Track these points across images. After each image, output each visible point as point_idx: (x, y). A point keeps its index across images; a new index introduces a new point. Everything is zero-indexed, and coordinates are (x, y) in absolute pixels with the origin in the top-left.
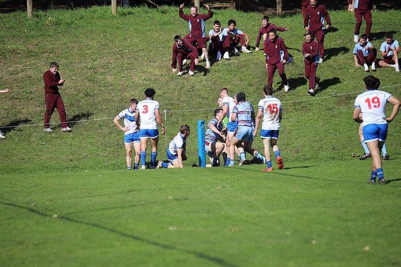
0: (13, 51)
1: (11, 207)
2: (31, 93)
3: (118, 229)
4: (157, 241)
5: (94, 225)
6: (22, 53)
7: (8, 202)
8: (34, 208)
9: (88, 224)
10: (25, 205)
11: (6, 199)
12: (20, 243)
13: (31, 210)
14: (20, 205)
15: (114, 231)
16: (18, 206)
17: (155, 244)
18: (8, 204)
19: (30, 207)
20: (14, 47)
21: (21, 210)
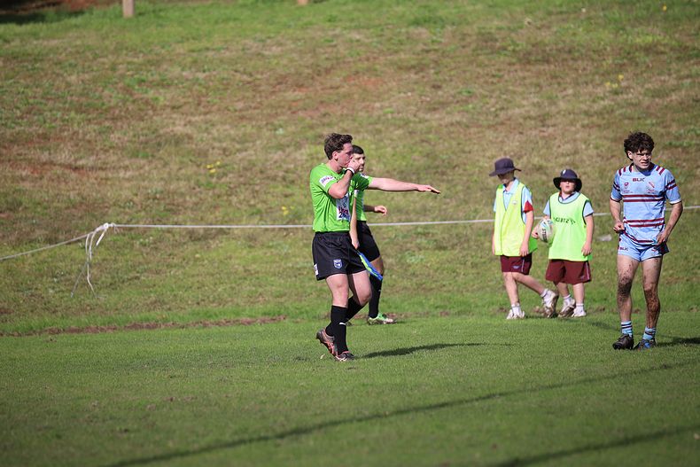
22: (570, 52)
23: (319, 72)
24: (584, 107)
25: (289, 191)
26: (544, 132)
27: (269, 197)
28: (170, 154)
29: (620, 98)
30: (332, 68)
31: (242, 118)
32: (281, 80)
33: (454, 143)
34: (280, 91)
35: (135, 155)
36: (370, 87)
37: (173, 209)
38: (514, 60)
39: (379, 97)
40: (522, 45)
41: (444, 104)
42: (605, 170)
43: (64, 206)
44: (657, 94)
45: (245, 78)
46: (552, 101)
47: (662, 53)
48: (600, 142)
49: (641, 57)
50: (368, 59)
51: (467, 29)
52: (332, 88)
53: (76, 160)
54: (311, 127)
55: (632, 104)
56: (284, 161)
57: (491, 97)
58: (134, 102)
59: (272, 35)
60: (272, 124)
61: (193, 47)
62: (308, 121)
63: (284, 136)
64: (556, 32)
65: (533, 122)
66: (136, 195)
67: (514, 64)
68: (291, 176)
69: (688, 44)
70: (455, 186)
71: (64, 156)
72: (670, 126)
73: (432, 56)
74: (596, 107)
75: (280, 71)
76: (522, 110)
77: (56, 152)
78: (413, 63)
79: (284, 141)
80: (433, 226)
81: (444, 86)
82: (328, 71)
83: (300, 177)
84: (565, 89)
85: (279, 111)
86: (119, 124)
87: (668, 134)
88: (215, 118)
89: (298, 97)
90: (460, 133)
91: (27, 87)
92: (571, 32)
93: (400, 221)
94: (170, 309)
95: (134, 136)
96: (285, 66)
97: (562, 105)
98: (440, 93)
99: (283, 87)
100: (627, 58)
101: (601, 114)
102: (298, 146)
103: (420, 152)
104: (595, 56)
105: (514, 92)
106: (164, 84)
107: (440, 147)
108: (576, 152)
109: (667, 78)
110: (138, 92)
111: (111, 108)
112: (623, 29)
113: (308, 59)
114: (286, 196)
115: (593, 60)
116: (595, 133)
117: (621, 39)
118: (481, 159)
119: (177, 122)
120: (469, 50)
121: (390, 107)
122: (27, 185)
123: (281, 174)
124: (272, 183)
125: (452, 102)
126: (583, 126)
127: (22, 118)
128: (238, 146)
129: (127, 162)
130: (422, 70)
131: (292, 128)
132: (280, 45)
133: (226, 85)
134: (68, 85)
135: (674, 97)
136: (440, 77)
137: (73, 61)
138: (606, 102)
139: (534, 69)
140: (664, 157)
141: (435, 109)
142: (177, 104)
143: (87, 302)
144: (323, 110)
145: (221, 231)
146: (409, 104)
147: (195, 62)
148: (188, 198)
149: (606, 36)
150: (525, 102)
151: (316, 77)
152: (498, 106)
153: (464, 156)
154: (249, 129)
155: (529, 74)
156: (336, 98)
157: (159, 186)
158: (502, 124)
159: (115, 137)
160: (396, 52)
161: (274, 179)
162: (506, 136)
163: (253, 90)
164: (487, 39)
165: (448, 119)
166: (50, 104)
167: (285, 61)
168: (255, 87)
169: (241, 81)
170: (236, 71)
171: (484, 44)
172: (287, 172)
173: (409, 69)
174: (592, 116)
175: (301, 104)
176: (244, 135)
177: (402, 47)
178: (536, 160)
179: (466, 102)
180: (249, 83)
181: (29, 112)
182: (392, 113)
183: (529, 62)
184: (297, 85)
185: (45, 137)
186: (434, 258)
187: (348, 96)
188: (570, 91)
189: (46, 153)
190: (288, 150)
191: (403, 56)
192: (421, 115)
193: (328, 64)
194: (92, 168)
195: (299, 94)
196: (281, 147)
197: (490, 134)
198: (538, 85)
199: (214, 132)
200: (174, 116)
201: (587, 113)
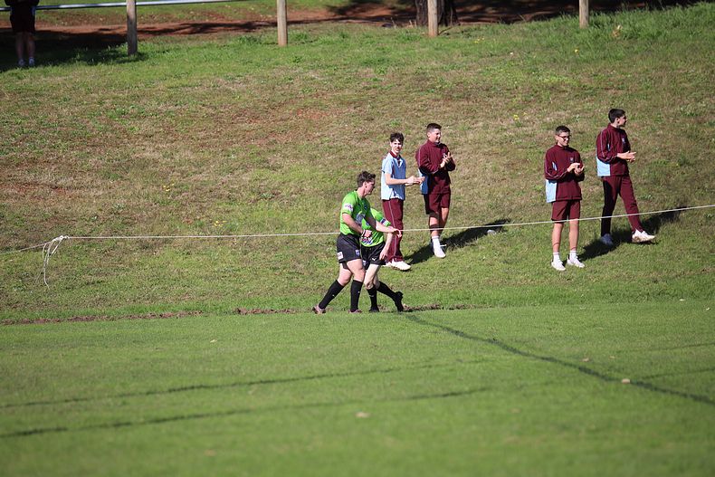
0: (553, 88)
1: (549, 363)
5: (696, 398)
6: (569, 90)
7: (543, 355)
8: (587, 367)
9: (685, 395)
10: (572, 361)
11: (540, 350)
13: (583, 369)
14: (563, 359)
16: (560, 362)
18: (543, 358)
19: (581, 364)
20: (555, 79)
21: (566, 370)
22: (487, 90)
23: (274, 106)
24: (489, 137)
25: (230, 207)
27: (213, 213)
28: (136, 176)
29: (519, 131)
30: (286, 103)
31: (202, 145)
32: (241, 112)
33: (375, 168)
34: (238, 122)
35: (107, 176)
36: (315, 119)
37: (129, 223)
38: (439, 97)
39: (320, 129)
40: (449, 82)
41: (373, 135)
42: (494, 190)
43: (38, 219)
44: (551, 127)
45: (211, 111)
46: (464, 132)
47: (564, 91)
49: (546, 95)
50: (317, 95)
52: (282, 120)
53: (56, 181)
55: (528, 135)
56: (231, 182)
57: (414, 128)
58: (112, 131)
59: (241, 74)
60: (226, 150)
61: (171, 84)
62: (258, 149)
63: (235, 161)
64: (480, 72)
66: (101, 210)
67: (438, 100)
68: (234, 195)
69: (588, 84)
71: (46, 178)
73: (371, 93)
74: (498, 138)
77: (40, 174)
78: (354, 98)
79: (234, 165)
81: (376, 118)
82: (280, 105)
83: (243, 196)
84: (477, 122)
86: (98, 150)
88: (180, 145)
89: (253, 128)
91: (25, 118)
94: (110, 305)
95: (109, 160)
96: (245, 100)
97: (471, 135)
98: (372, 125)
99: (241, 119)
100: (534, 96)
101: (501, 143)
102: (246, 169)
103: (346, 175)
104: (508, 94)
106: (140, 116)
110: (117, 123)
111: (93, 136)
112: (537, 71)
113: (267, 95)
114: (227, 212)
116: (494, 159)
117: (531, 79)
119: (147, 148)
120: (403, 88)
121: (329, 136)
122: (10, 202)
123: (226, 193)
124: (219, 201)
125: (380, 132)
126: (484, 154)
127: (16, 145)
128: (194, 169)
129: (99, 183)
130: (361, 105)
131: (242, 155)
132: (246, 82)
133: (192, 117)
134: (60, 116)
136: (375, 111)
137: (68, 96)
138: (509, 133)
139: (455, 104)
141: (365, 138)
142: (150, 133)
143: (44, 299)
144: (271, 139)
145: (166, 241)
146: (344, 134)
147: (170, 97)
148: (144, 213)
149: (521, 76)
151: (270, 110)
152: (417, 136)
154: (207, 156)
155: (449, 108)
156: (283, 128)
157: (121, 202)
159: (92, 161)
160: (342, 89)
161: (220, 197)
163: (215, 122)
164: (421, 77)
165: (374, 146)
166: (42, 133)
167: (246, 96)
168: (217, 119)
170: (204, 105)
171: (416, 83)
172: (232, 191)
173: (349, 104)
174: (493, 145)
175: (253, 133)
177: (348, 85)
180: (213, 115)
181: (23, 140)
182: (328, 141)
183: (451, 98)
184: (253, 117)
185: (34, 161)
187: (296, 127)
188: (481, 124)
189: (32, 175)
190: (236, 173)
191: (347, 92)
192: (353, 143)
193: (282, 100)
194: (69, 188)
195: (254, 125)
196: (231, 171)
198: (455, 118)
199: (177, 157)
200: (145, 143)
201: (490, 143)
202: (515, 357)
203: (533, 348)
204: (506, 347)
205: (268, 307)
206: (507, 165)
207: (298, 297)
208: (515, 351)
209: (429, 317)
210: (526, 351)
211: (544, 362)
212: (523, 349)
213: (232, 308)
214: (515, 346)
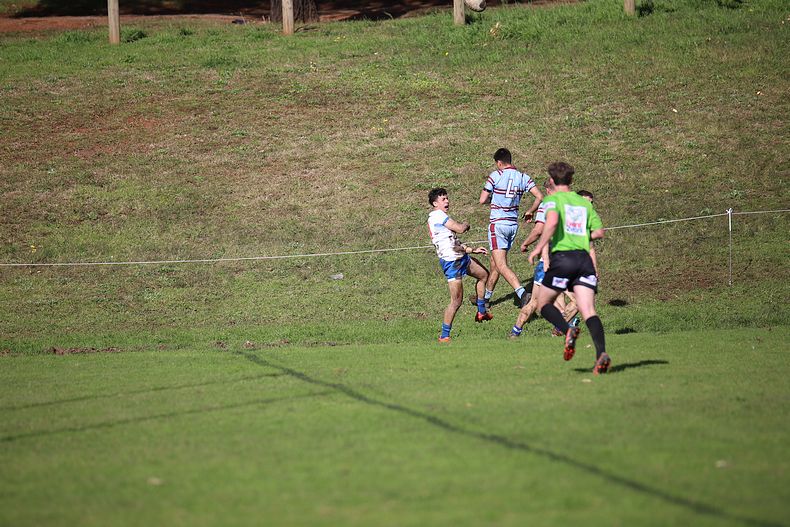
0: (421, 94)
1: (395, 413)
2: (455, 177)
3: (603, 466)
4: (685, 495)
5: (554, 457)
6: (440, 95)
7: (391, 402)
8: (440, 417)
10: (422, 410)
11: (390, 396)
12: (392, 495)
13: (433, 420)
14: (413, 408)
15: (594, 470)
16: (407, 411)
17: (679, 501)
19: (432, 414)
20: (425, 84)
21: (413, 420)
22: (348, 95)
23: (101, 113)
24: (348, 150)
25: (48, 229)
26: (306, 173)
27: (28, 236)
29: (384, 142)
30: (115, 109)
31: (17, 158)
32: (63, 121)
33: (218, 184)
34: (59, 131)
36: (149, 127)
38: (292, 103)
39: (155, 139)
40: (304, 87)
41: (216, 146)
42: (354, 210)
44: (419, 138)
45: (27, 118)
46: (320, 144)
47: (434, 97)
48: (355, 184)
49: (414, 101)
50: (152, 101)
51: (255, 72)
52: (110, 128)
54: (83, 167)
55: (393, 147)
56: (49, 200)
57: (263, 139)
59: (64, 75)
60: (45, 164)
62: (81, 161)
63: (54, 176)
64: (339, 76)
65: (297, 164)
67: (291, 107)
68: (53, 215)
69: (461, 89)
70: (209, 226)
72: (423, 169)
73: (215, 98)
74: (360, 150)
75: (63, 111)
76: (289, 152)
78: (195, 104)
79: (53, 181)
80: (178, 265)
81: (221, 127)
82: (110, 112)
83: (63, 216)
84: (335, 132)
85: (54, 151)
87: (420, 177)
89: (76, 138)
90: (226, 174)
92: (354, 75)
93: (149, 259)
96: (68, 106)
97: (328, 147)
98: (215, 134)
99: (62, 127)
100: (400, 103)
101: (363, 156)
102: (67, 185)
103: (184, 192)
104: (372, 101)
105: (286, 135)
107: (203, 188)
108: (332, 193)
109: (433, 122)
112: (404, 74)
113: (94, 100)
114: (44, 235)
115: (368, 103)
116: (354, 174)
117: (398, 84)
118: (241, 199)
120: (251, 93)
121: (164, 148)
123: (44, 213)
124: (35, 222)
125: (224, 144)
126: (343, 168)
130: (203, 111)
131: (63, 168)
132: (70, 84)
133: (7, 125)
135: (434, 140)
136: (218, 119)
138: (371, 145)
139: (311, 112)
140: (412, 199)
141: (207, 150)
144: (98, 151)
146: (183, 145)
149: (386, 80)
150: (294, 145)
151: (97, 117)
152: (267, 148)
153: (224, 196)
154: (21, 168)
155: (305, 116)
156: (112, 138)
158: (268, 165)
160: (181, 93)
161: (36, 217)
162: (268, 177)
163: (33, 131)
164: (272, 81)
165: (217, 160)
167: (67, 102)
168: (35, 127)
169: (21, 121)
170: (19, 112)
171: (267, 87)
172: (50, 211)
173: (189, 110)
174: (353, 158)
175: (77, 144)
176: (16, 174)
177: (188, 89)
178: (292, 201)
179: (238, 143)
180: (30, 122)
182: (164, 153)
183: (307, 105)
184: (77, 125)
186: (171, 295)
187: (125, 137)
188: (339, 134)
190: (55, 190)
191: (186, 97)
192: (192, 156)
193: (111, 105)
195: (77, 135)
196: (50, 187)
197: (254, 175)
198: (310, 128)
201: (350, 156)
202: (358, 405)
203: (382, 393)
204: (351, 393)
205: (88, 346)
206: (369, 182)
207: (124, 333)
208: (360, 397)
209: (272, 356)
210: (372, 398)
211: (389, 412)
212: (370, 395)
213: (47, 346)
214: (361, 391)
